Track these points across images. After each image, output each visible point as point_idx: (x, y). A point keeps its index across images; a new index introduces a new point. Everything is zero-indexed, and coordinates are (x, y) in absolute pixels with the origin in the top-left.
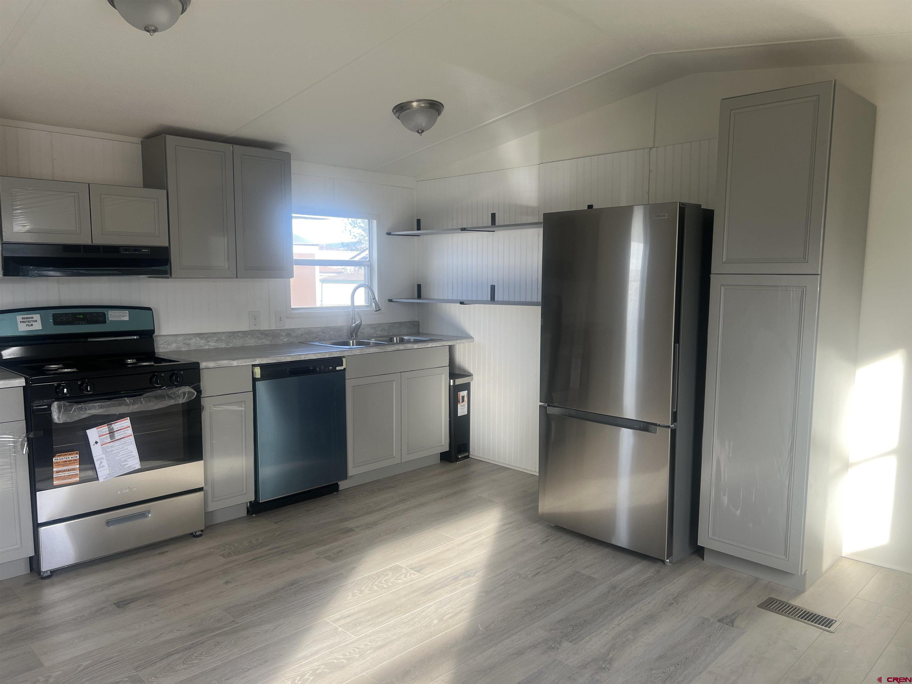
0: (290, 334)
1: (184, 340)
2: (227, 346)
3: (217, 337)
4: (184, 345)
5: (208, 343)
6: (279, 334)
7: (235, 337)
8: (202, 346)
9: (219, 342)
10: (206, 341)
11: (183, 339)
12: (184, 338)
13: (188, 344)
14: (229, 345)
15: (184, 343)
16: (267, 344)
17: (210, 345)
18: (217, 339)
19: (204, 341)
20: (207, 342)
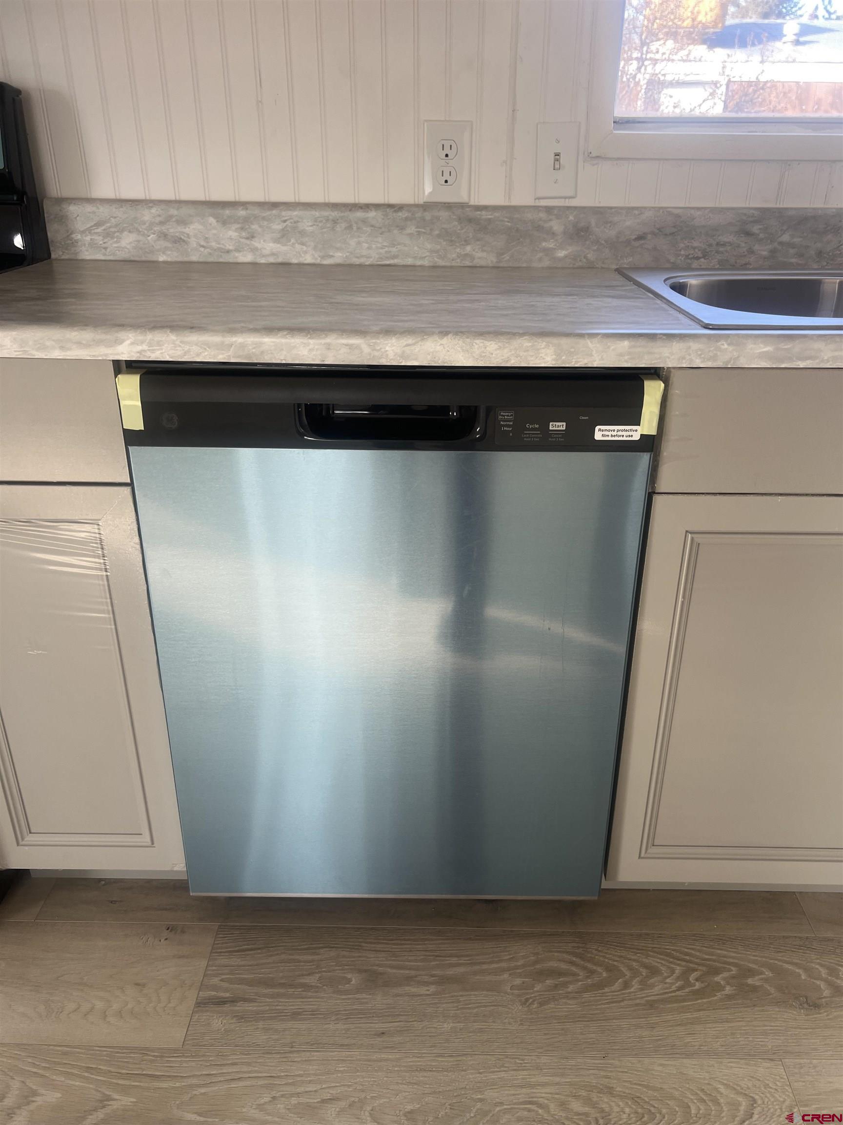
0: (587, 229)
1: (161, 223)
2: (323, 257)
3: (285, 221)
4: (163, 243)
5: (248, 242)
6: (539, 228)
7: (355, 228)
8: (228, 252)
9: (293, 241)
10: (244, 234)
11: (158, 219)
12: (159, 216)
13: (178, 241)
14: (332, 256)
15: (164, 236)
16: (483, 263)
17: (256, 249)
18: (283, 230)
19: (237, 234)
20: (247, 238)
